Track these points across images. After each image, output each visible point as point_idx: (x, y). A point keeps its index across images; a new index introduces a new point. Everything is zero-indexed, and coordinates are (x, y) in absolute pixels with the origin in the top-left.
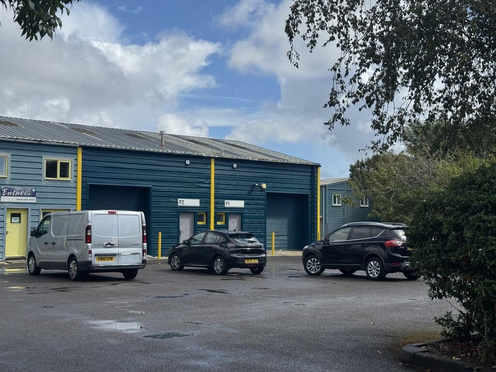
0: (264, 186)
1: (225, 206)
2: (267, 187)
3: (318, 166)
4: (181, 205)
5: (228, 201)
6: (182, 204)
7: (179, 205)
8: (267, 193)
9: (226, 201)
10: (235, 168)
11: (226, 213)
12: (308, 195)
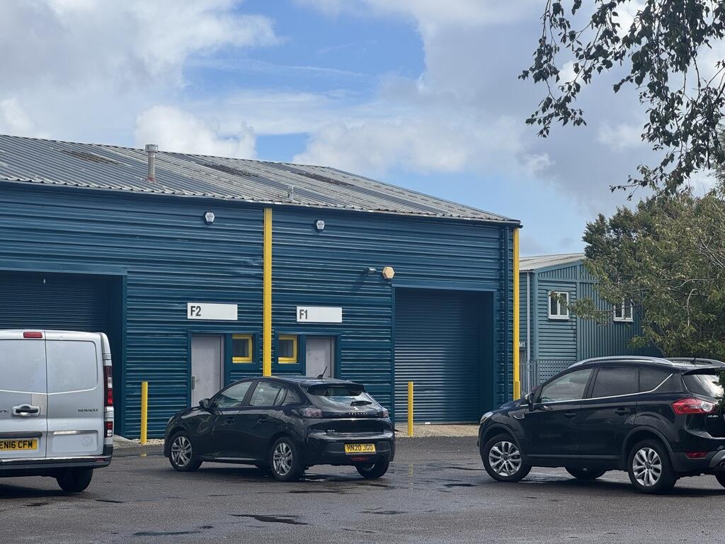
0: (389, 272)
1: (299, 320)
2: (395, 274)
3: (515, 226)
4: (194, 317)
5: (305, 308)
6: (197, 315)
7: (190, 316)
9: (299, 308)
11: (299, 336)
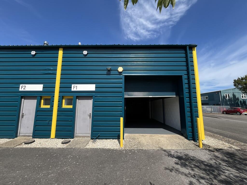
0: (120, 69)
1: (72, 90)
2: (123, 70)
4: (22, 90)
5: (76, 85)
6: (24, 89)
7: (20, 90)
8: (125, 75)
9: (73, 85)
12: (181, 76)
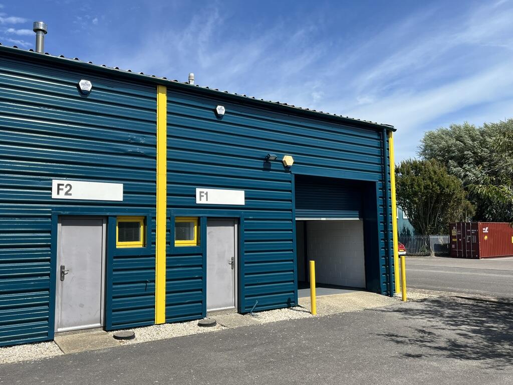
0: (289, 160)
1: (198, 202)
2: (294, 163)
3: (390, 130)
5: (205, 190)
6: (67, 194)
8: (296, 175)
9: (198, 190)
10: (219, 117)
11: (199, 218)
